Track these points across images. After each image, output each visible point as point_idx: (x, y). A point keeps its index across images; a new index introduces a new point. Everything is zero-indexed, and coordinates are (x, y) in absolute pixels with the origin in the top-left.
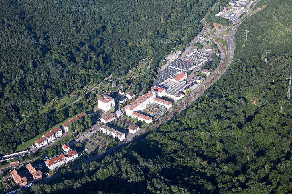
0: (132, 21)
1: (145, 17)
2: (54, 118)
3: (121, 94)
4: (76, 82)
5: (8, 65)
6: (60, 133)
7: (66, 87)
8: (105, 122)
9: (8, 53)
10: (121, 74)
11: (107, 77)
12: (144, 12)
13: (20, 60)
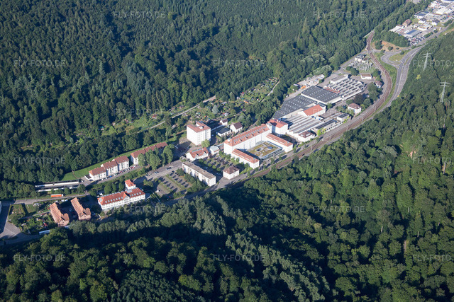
0: (260, 24)
1: (280, 20)
2: (121, 144)
3: (224, 124)
4: (161, 99)
5: (70, 63)
6: (126, 165)
7: (145, 104)
8: (193, 159)
9: (73, 48)
10: (229, 97)
11: (207, 98)
12: (280, 13)
13: (88, 59)
